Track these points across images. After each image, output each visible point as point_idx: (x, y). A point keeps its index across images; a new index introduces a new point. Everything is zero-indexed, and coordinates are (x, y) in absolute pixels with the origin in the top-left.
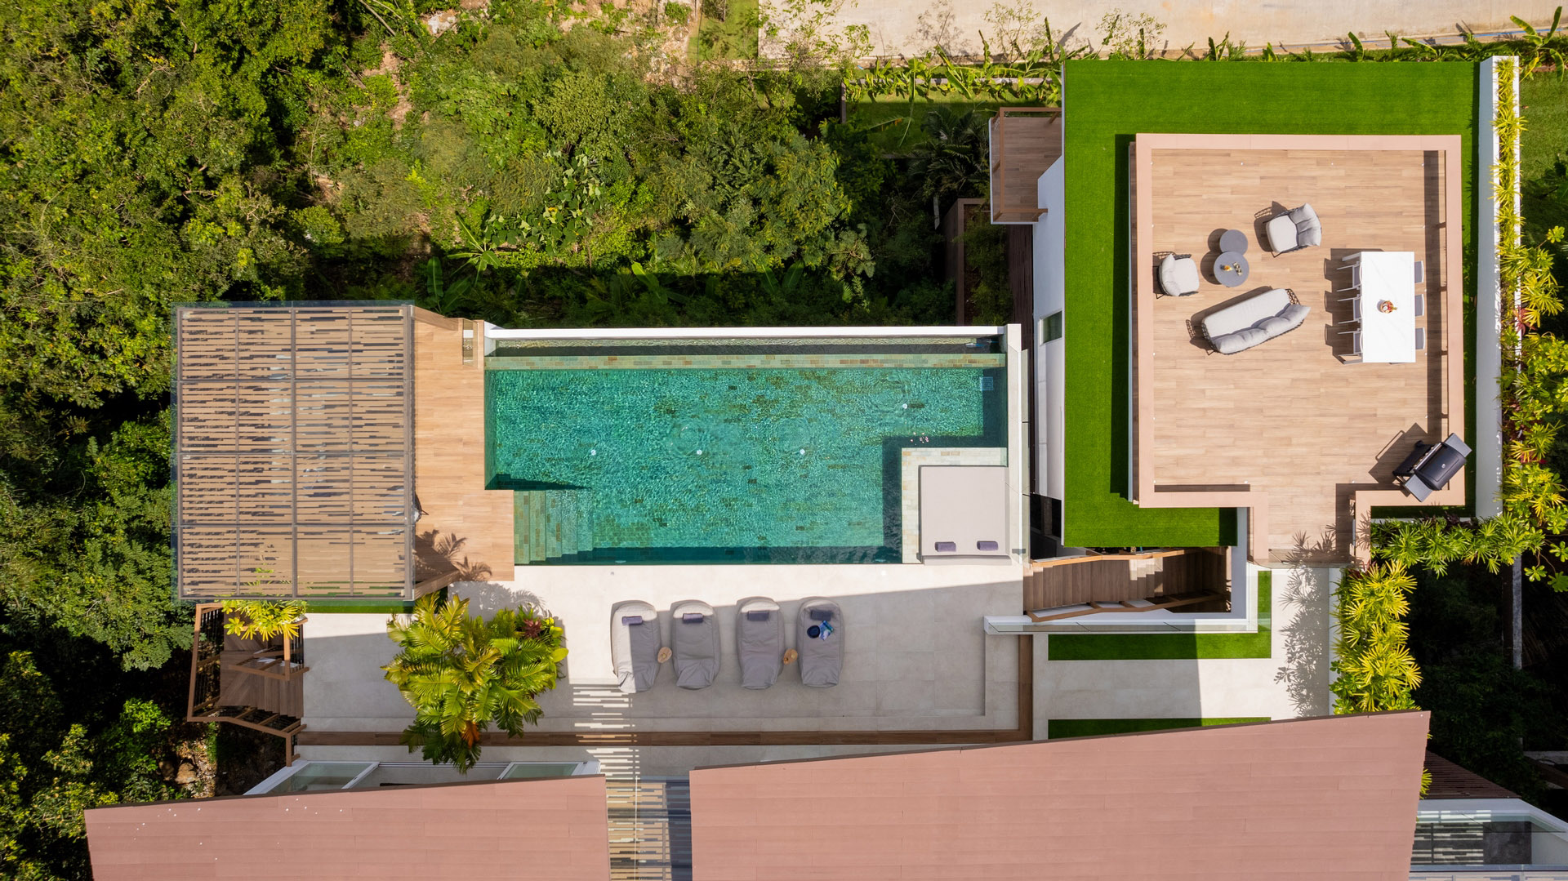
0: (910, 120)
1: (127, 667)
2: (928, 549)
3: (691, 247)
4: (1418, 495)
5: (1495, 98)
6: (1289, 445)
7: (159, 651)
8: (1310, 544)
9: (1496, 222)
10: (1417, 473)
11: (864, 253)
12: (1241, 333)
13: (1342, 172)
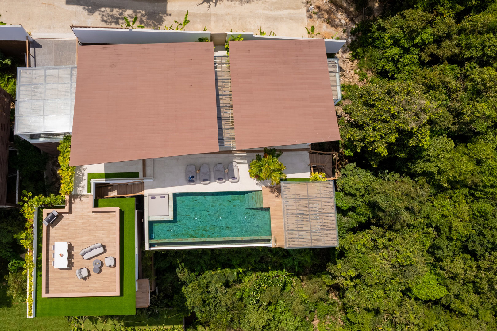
0: (165, 317)
1: (355, 163)
2: (167, 196)
3: (226, 276)
4: (55, 212)
5: (33, 307)
6: (83, 223)
7: (348, 168)
8: (78, 200)
9: (33, 277)
10: (55, 216)
11: (179, 275)
12: (95, 248)
13: (69, 288)
